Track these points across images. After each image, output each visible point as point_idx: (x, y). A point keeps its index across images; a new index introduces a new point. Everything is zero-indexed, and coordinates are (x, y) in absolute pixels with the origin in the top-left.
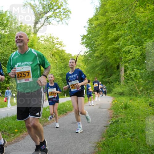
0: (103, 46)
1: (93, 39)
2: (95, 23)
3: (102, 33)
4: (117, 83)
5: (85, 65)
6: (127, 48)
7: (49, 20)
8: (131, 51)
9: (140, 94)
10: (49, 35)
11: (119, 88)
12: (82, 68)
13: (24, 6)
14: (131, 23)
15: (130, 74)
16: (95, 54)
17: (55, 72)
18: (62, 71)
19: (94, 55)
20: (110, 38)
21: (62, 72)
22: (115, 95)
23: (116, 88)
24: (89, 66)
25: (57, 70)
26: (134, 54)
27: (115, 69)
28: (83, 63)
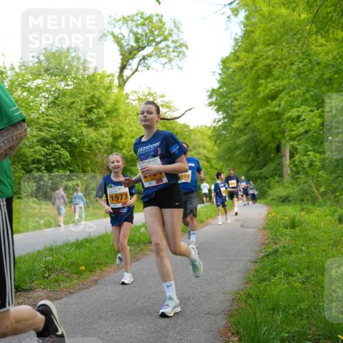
0: (249, 108)
1: (230, 95)
2: (234, 65)
3: (246, 85)
4: (277, 178)
5: (214, 146)
6: (294, 113)
7: (146, 61)
8: (303, 117)
9: (321, 200)
10: (148, 90)
11: (280, 189)
12: (209, 151)
13: (102, 37)
14: (301, 65)
15: (300, 161)
16: (234, 124)
19: (233, 126)
20: (262, 95)
23: (274, 188)
24: (222, 148)
26: (309, 123)
27: (273, 152)
28: (210, 142)
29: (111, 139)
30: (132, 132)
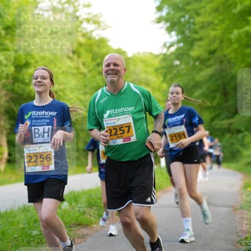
0: (218, 27)
1: (188, 7)
5: (163, 82)
12: (154, 89)
16: (193, 50)
19: (191, 53)
20: (239, 7)
25: (85, 94)
28: (157, 77)
29: (13, 69)
30: (44, 58)
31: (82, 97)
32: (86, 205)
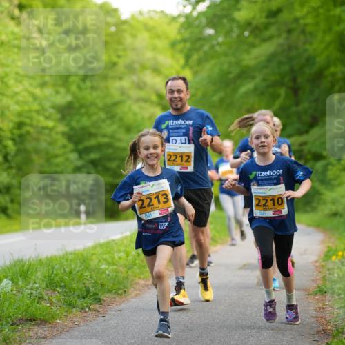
16: (239, 10)
17: (35, 97)
18: (68, 91)
19: (236, 15)
21: (69, 98)
22: (335, 221)
23: (340, 185)
25: (43, 85)
28: (173, 57)
31: (38, 91)
32: (44, 286)
